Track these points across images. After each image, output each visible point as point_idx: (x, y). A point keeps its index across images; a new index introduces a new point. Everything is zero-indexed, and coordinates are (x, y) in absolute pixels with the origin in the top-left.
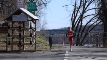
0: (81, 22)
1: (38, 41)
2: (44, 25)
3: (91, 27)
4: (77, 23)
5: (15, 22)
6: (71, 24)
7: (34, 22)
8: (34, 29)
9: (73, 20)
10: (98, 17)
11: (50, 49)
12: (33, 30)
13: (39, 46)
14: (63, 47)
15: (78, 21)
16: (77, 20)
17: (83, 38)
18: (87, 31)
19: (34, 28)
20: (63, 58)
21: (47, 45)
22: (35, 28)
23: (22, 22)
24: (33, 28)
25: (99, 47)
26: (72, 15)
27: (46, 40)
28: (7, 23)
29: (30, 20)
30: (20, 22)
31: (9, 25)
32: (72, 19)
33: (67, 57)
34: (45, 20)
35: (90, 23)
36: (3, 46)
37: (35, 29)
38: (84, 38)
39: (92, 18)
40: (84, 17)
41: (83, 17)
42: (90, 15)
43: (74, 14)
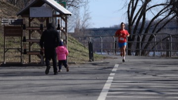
0: (143, 17)
1: (71, 49)
2: (86, 21)
3: (159, 24)
4: (137, 18)
5: (33, 18)
6: (127, 19)
7: (65, 18)
8: (64, 30)
9: (130, 14)
10: (171, 9)
11: (90, 61)
12: (62, 31)
13: (72, 57)
14: (112, 58)
15: (138, 16)
16: (137, 14)
17: (146, 43)
18: (153, 32)
19: (64, 28)
20: (107, 74)
21: (85, 54)
22: (66, 28)
23: (45, 18)
24: (62, 28)
25: (169, 58)
26: (129, 5)
27: (84, 47)
28: (22, 20)
29: (58, 16)
30: (42, 18)
31: (24, 23)
32: (128, 11)
33: (113, 74)
34: (86, 13)
35: (158, 18)
36: (16, 57)
37: (66, 30)
38: (148, 44)
39: (161, 10)
40: (149, 9)
41: (147, 8)
42: (158, 5)
43: (131, 4)
